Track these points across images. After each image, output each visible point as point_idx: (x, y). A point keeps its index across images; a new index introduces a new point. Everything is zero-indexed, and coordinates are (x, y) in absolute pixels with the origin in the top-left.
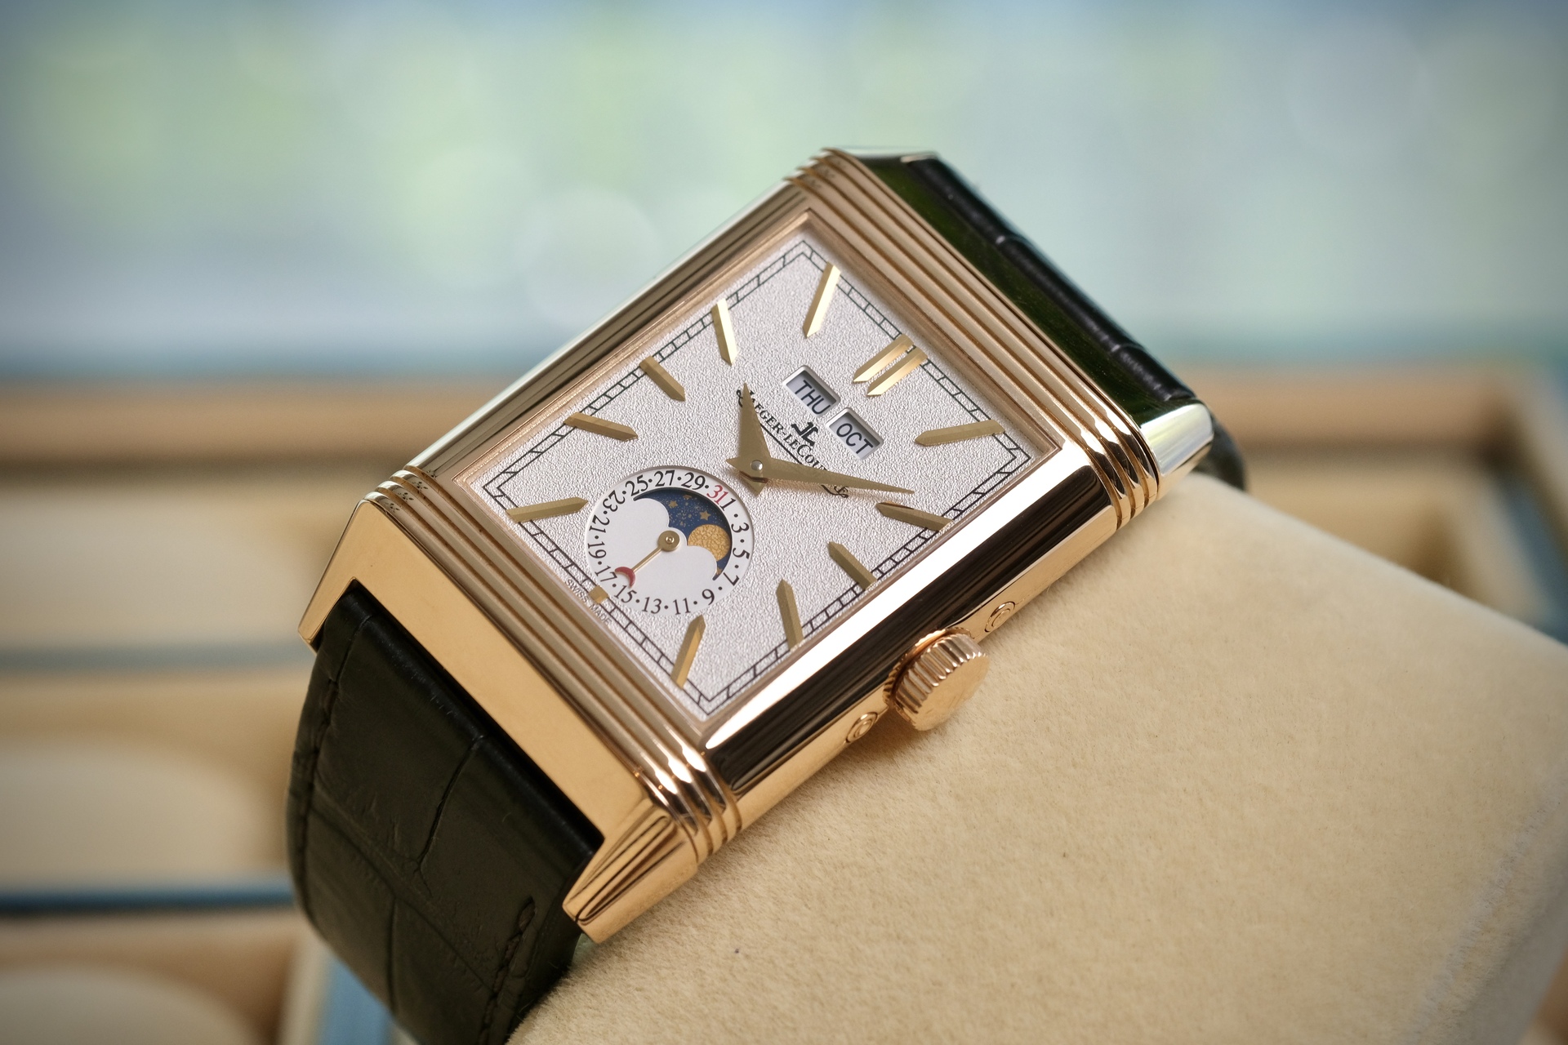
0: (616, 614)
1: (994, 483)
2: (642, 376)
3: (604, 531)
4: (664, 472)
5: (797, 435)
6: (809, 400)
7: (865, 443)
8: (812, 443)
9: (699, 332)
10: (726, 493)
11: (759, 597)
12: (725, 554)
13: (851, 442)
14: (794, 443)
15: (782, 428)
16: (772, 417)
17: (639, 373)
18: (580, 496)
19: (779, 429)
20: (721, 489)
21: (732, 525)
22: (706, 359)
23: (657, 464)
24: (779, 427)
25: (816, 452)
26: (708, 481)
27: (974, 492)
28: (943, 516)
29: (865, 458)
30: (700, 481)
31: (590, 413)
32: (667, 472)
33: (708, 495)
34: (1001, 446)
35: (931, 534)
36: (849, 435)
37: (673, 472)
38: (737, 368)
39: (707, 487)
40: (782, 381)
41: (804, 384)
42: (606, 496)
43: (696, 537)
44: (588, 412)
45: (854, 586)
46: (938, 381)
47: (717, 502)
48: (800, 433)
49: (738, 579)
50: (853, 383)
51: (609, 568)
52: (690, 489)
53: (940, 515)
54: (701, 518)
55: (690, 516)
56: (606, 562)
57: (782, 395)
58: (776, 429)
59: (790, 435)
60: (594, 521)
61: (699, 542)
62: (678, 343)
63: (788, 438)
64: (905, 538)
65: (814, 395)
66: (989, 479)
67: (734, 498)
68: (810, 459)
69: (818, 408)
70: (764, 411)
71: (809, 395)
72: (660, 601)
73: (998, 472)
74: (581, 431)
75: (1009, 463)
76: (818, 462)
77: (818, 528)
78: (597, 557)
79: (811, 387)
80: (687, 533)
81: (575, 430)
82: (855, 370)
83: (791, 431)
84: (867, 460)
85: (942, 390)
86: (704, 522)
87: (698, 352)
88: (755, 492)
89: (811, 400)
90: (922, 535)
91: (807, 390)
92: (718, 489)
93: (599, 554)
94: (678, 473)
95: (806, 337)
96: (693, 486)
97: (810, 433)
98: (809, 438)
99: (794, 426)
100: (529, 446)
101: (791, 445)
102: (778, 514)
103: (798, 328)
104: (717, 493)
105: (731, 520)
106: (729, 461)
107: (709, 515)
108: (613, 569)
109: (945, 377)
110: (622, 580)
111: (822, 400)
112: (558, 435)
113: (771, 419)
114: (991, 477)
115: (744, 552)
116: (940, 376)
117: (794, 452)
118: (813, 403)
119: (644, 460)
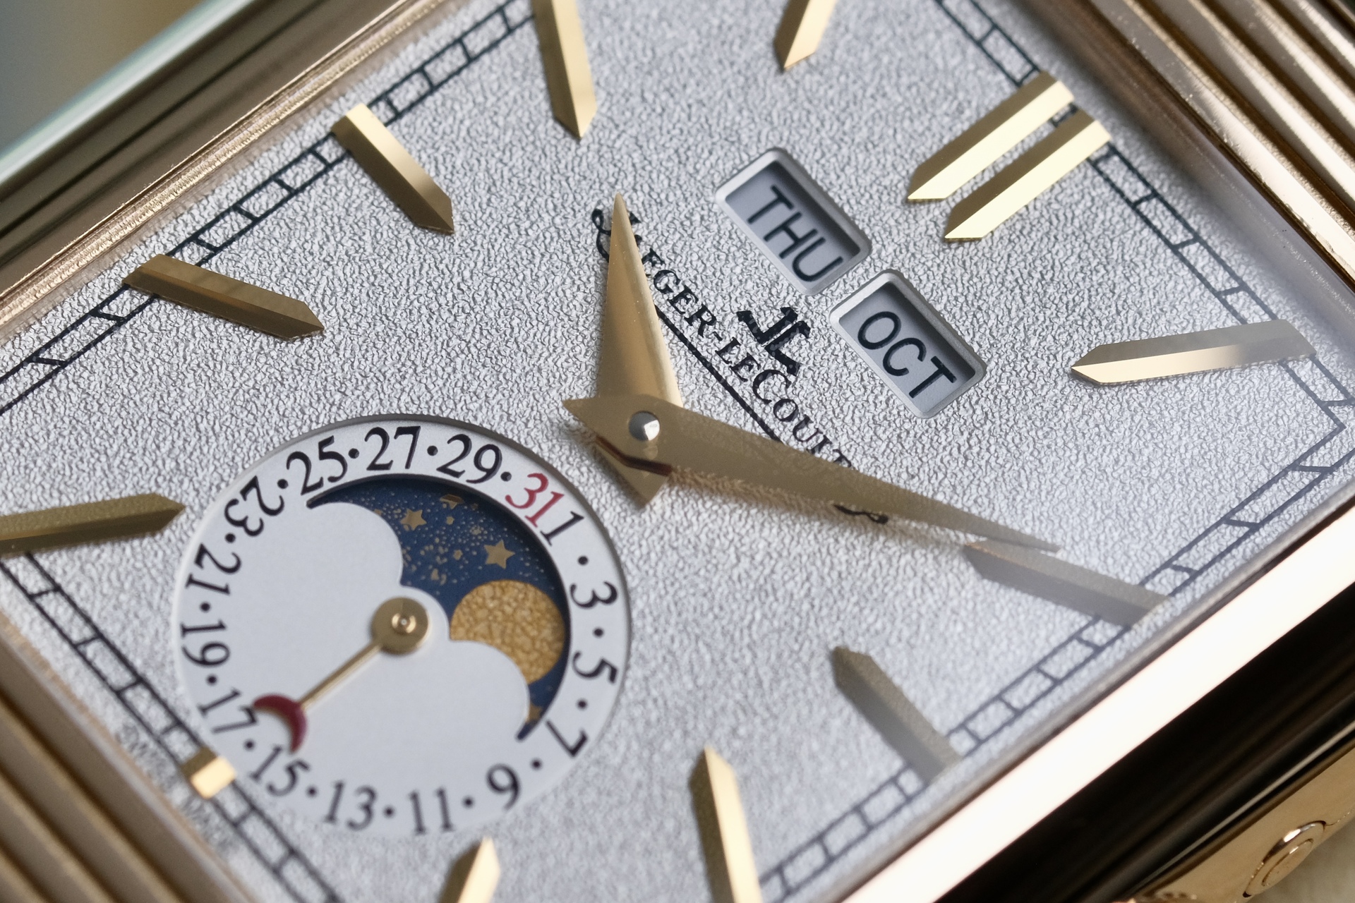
0: (254, 828)
1: (1283, 498)
2: (339, 161)
3: (226, 590)
4: (391, 429)
5: (753, 343)
6: (784, 240)
7: (935, 369)
8: (793, 367)
9: (494, 44)
10: (557, 497)
11: (643, 794)
12: (550, 664)
13: (896, 363)
14: (743, 363)
15: (713, 321)
16: (687, 290)
17: (330, 151)
18: (163, 491)
19: (703, 323)
20: (544, 484)
21: (573, 588)
22: (512, 119)
23: (374, 408)
24: (705, 317)
25: (804, 391)
26: (511, 461)
27: (1227, 520)
28: (1143, 583)
29: (932, 412)
30: (488, 459)
31: (197, 258)
32: (401, 431)
33: (508, 499)
34: (1302, 393)
35: (1112, 631)
36: (890, 345)
37: (414, 431)
38: (595, 147)
39: (506, 477)
40: (716, 188)
41: (773, 197)
42: (234, 492)
43: (472, 613)
44: (191, 255)
45: (900, 773)
46: (1134, 206)
47: (533, 519)
48: (760, 337)
49: (583, 739)
50: (907, 202)
51: (235, 694)
52: (461, 480)
53: (1136, 581)
54: (490, 560)
55: (458, 555)
56: (228, 677)
57: (714, 227)
58: (697, 324)
59: (734, 343)
60: (199, 561)
61: (481, 628)
62: (438, 71)
63: (726, 349)
64: (1040, 643)
65: (800, 228)
66: (1268, 485)
67: (580, 512)
68: (786, 410)
69: (809, 266)
70: (665, 272)
71: (785, 227)
72: (372, 793)
73: (1295, 466)
74: (169, 307)
75: (1323, 442)
76: (807, 420)
77: (806, 606)
78: (203, 662)
79: (790, 206)
80: (449, 602)
81: (155, 305)
82: (912, 167)
83: (736, 329)
84: (941, 418)
85: (1147, 232)
86: (494, 574)
87: (492, 99)
88: (638, 499)
89: (790, 242)
90: (1085, 636)
91: (781, 214)
92: (536, 484)
93: (213, 655)
94: (429, 435)
95: (781, 69)
96: (468, 473)
97: (788, 336)
98: (784, 351)
99: (745, 316)
100: (30, 342)
101: (735, 369)
102: (698, 562)
103: (762, 44)
104: (532, 494)
105: (568, 573)
106: (568, 404)
107: (511, 554)
108: (247, 699)
109: (1155, 194)
110: (271, 730)
111: (821, 241)
112: (108, 317)
113: (682, 295)
114: (1274, 480)
115: (603, 663)
116: (1142, 191)
117: (744, 390)
118: (796, 251)
119: (338, 396)
